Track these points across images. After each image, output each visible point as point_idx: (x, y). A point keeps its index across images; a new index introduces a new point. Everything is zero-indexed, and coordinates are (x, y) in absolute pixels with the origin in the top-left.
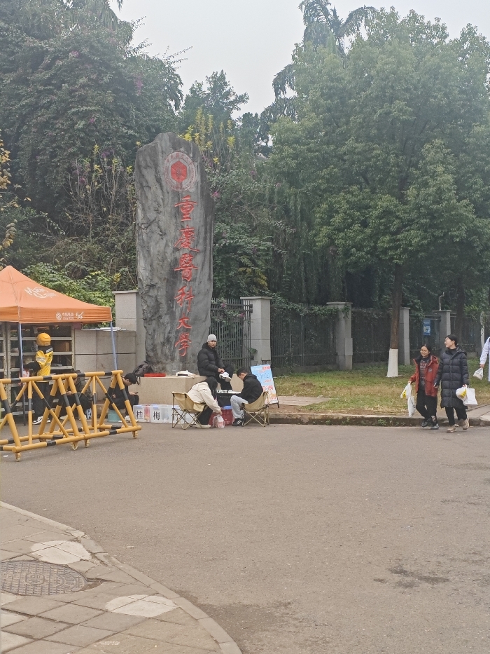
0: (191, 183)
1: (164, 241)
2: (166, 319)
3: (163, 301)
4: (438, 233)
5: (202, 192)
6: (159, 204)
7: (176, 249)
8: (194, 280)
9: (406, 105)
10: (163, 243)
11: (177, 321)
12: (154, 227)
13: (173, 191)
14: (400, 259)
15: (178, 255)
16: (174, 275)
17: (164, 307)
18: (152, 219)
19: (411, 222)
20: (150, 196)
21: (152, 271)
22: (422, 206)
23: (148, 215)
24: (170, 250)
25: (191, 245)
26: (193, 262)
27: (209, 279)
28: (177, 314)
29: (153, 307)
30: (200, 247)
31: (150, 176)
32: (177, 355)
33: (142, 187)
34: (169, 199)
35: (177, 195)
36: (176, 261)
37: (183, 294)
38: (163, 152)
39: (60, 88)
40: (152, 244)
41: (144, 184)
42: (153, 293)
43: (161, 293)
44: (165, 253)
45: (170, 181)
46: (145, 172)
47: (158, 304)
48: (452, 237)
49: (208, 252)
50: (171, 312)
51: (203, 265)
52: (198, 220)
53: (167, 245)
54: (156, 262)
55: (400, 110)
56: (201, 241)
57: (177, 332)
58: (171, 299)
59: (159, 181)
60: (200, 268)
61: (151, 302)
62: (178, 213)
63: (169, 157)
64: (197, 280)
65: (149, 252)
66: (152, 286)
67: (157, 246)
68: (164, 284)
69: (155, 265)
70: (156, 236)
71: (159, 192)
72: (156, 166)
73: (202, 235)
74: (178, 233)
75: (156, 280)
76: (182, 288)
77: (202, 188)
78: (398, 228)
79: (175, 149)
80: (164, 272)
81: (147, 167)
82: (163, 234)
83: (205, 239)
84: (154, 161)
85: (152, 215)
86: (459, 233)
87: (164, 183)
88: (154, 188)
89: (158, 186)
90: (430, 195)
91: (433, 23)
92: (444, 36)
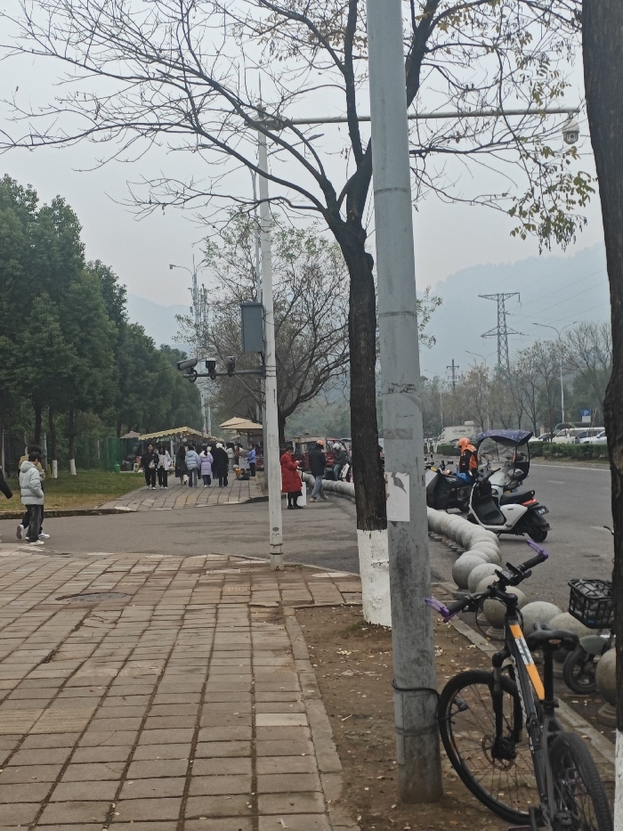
4: (49, 370)
9: (19, 263)
14: (15, 389)
19: (26, 359)
22: (36, 348)
48: (61, 373)
55: (14, 267)
78: (13, 364)
86: (66, 371)
90: (42, 339)
91: (26, 188)
92: (35, 199)
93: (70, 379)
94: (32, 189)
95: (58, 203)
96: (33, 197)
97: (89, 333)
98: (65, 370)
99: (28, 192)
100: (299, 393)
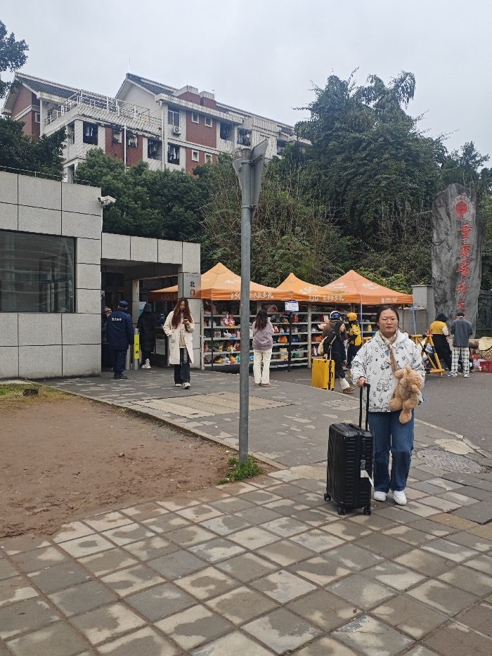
0: (469, 215)
1: (450, 253)
2: (450, 303)
3: (448, 291)
5: (476, 221)
6: (448, 230)
7: (458, 258)
8: (469, 278)
11: (457, 305)
12: (444, 244)
13: (457, 221)
15: (459, 262)
16: (456, 275)
17: (449, 295)
18: (443, 239)
20: (442, 225)
21: (442, 272)
23: (441, 236)
24: (454, 259)
25: (468, 255)
26: (468, 266)
27: (479, 277)
28: (457, 300)
29: (441, 295)
30: (474, 257)
31: (442, 211)
33: (437, 219)
34: (454, 226)
35: (459, 223)
36: (457, 266)
37: (461, 286)
38: (451, 196)
39: (371, 161)
40: (443, 255)
41: (439, 217)
42: (442, 286)
43: (447, 287)
44: (451, 260)
45: (455, 215)
46: (439, 209)
47: (445, 293)
49: (479, 260)
50: (453, 299)
51: (475, 268)
52: (473, 239)
53: (452, 256)
54: (444, 267)
56: (474, 253)
58: (453, 290)
59: (448, 215)
60: (473, 270)
61: (440, 292)
62: (460, 235)
63: (456, 200)
64: (471, 278)
65: (440, 260)
66: (441, 282)
67: (446, 257)
68: (449, 281)
70: (445, 250)
71: (448, 221)
72: (447, 205)
73: (475, 249)
74: (459, 248)
75: (444, 278)
76: (461, 283)
77: (476, 218)
79: (459, 194)
80: (450, 273)
81: (441, 206)
82: (450, 249)
83: (477, 251)
84: (445, 202)
85: (443, 237)
87: (451, 216)
88: (445, 219)
89: (448, 218)
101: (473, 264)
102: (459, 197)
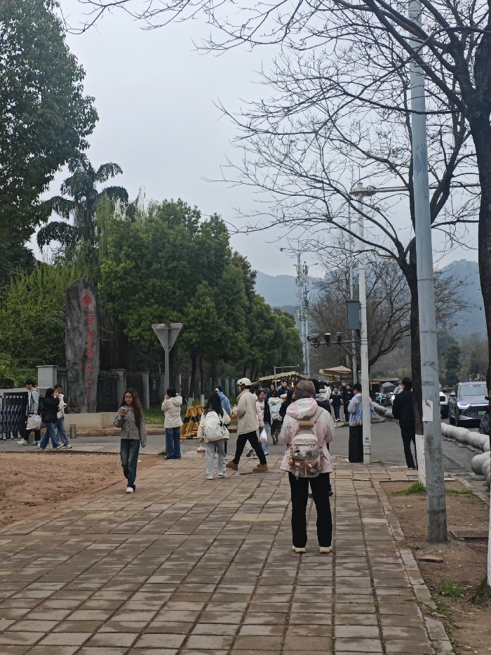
0: (92, 307)
2: (81, 382)
3: (80, 372)
5: (96, 311)
6: (79, 319)
7: (86, 343)
8: (93, 360)
10: (81, 339)
11: (86, 383)
12: (77, 331)
13: (84, 311)
15: (87, 346)
16: (85, 357)
17: (81, 375)
18: (75, 327)
20: (75, 314)
21: (75, 355)
23: (74, 324)
24: (84, 343)
25: (92, 340)
26: (93, 350)
27: (99, 359)
28: (86, 379)
29: (75, 375)
30: (95, 341)
31: (74, 303)
32: (86, 402)
33: (70, 309)
34: (83, 314)
35: (86, 313)
36: (86, 349)
37: (88, 367)
38: (81, 290)
40: (76, 340)
41: (72, 308)
42: (76, 367)
43: (79, 368)
44: (81, 345)
45: (83, 305)
46: (72, 301)
47: (78, 374)
49: (98, 344)
50: (83, 378)
51: (96, 351)
52: (95, 326)
53: (82, 341)
54: (77, 350)
56: (96, 338)
57: (86, 389)
58: (83, 370)
59: (79, 306)
60: (95, 353)
62: (86, 323)
63: (83, 293)
65: (74, 345)
66: (75, 364)
67: (79, 342)
68: (81, 362)
69: (77, 352)
70: (77, 336)
71: (79, 312)
72: (78, 297)
73: (96, 335)
74: (87, 334)
75: (77, 360)
76: (88, 365)
77: (97, 309)
79: (86, 288)
80: (80, 355)
81: (74, 298)
82: (81, 335)
84: (77, 295)
85: (76, 324)
87: (81, 307)
88: (76, 310)
89: (78, 308)
90: (202, 314)
91: (193, 208)
92: (198, 216)
93: (219, 340)
94: (198, 210)
95: (215, 219)
96: (198, 215)
97: (233, 309)
98: (215, 336)
99: (194, 212)
100: (380, 349)
101: (95, 347)
102: (85, 291)
